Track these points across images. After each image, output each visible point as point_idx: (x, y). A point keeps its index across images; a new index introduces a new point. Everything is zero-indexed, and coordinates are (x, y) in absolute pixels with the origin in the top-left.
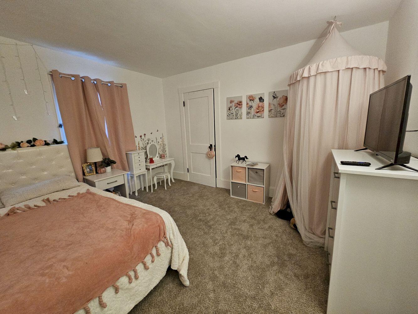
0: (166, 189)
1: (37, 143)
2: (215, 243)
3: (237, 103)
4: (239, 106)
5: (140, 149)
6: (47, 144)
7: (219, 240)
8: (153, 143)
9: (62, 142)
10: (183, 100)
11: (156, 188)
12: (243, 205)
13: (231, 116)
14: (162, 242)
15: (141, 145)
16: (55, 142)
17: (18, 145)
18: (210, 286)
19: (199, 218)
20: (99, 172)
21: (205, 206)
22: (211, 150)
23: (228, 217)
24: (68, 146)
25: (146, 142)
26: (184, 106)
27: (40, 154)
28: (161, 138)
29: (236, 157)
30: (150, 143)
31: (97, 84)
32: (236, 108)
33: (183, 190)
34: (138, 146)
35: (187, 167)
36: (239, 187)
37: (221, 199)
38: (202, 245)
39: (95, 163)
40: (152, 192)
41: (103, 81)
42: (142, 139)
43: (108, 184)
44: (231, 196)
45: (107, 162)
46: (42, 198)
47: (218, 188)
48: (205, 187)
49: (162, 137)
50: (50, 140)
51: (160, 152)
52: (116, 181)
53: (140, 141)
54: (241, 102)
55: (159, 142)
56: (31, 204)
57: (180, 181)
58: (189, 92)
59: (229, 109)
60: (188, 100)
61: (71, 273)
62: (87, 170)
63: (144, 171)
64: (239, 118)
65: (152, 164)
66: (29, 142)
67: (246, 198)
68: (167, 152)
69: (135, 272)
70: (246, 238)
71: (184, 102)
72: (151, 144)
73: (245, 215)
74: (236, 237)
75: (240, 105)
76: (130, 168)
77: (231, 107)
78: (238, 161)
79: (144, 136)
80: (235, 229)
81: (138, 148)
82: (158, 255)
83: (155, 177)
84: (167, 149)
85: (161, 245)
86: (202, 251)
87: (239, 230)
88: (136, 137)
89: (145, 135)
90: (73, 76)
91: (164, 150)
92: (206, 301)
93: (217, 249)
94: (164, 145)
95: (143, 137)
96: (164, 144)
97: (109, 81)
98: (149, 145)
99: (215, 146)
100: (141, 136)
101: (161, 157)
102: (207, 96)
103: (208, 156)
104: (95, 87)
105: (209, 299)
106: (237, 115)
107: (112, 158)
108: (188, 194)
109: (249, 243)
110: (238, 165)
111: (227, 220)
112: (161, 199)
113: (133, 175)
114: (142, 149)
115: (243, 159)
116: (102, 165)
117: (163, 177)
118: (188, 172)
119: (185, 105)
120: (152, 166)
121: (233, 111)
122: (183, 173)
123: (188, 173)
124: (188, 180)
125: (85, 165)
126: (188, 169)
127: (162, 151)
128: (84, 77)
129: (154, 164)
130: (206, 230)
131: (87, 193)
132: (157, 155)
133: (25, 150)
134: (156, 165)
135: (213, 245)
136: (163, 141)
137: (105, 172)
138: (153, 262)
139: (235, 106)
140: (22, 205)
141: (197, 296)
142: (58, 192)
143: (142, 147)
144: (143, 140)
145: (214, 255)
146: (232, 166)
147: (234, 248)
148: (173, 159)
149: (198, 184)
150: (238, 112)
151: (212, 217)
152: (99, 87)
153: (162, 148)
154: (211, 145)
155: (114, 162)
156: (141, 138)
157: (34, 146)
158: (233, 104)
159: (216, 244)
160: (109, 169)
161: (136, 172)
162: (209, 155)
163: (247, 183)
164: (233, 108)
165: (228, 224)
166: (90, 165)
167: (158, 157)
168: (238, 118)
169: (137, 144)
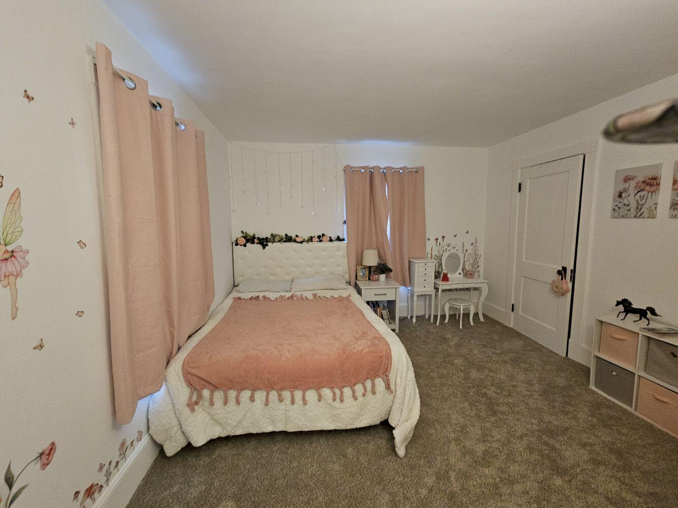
0: (461, 327)
1: (324, 239)
2: (484, 439)
3: (643, 182)
4: (647, 188)
5: (433, 258)
6: (331, 240)
7: (495, 439)
8: (455, 251)
9: (343, 240)
10: (519, 182)
11: (446, 321)
12: (611, 418)
13: (623, 211)
14: (380, 379)
15: (435, 252)
16: (339, 239)
17: (311, 239)
18: (430, 481)
19: (483, 391)
20: (371, 279)
21: (511, 377)
22: (562, 279)
23: (547, 418)
24: (347, 243)
25: (444, 248)
26: (520, 190)
27: (324, 250)
28: (472, 244)
29: (618, 303)
30: (449, 251)
31: (387, 174)
32: (642, 193)
33: (490, 339)
34: (430, 253)
35: (512, 302)
36: (614, 373)
37: (561, 381)
38: (460, 429)
39: (370, 267)
40: (438, 324)
41: (394, 168)
42: (438, 244)
43: (375, 295)
44: (592, 387)
45: (383, 269)
46: (312, 292)
47: (569, 359)
48: (539, 348)
49: (474, 241)
50: (334, 237)
51: (467, 267)
52: (386, 294)
53: (434, 246)
54: (656, 179)
55: (467, 251)
56: (305, 294)
57: (495, 323)
58: (531, 166)
59: (620, 196)
60: (528, 180)
61: (289, 357)
62: (360, 274)
63: (430, 290)
64: (645, 215)
65: (446, 283)
66: (319, 237)
67: (632, 407)
68: (481, 269)
69: (342, 393)
70: (559, 471)
71: (520, 185)
72: (451, 252)
73: (597, 437)
74: (535, 456)
75: (651, 185)
76: (411, 283)
77: (625, 190)
78: (622, 316)
79: (442, 239)
80: (546, 444)
81: (429, 255)
82: (374, 393)
83: (447, 303)
84: (481, 263)
85: (380, 383)
86: (453, 435)
87: (553, 449)
88: (429, 240)
89: (443, 237)
90: (363, 168)
91: (475, 264)
92: (411, 491)
93: (480, 448)
94: (476, 257)
95: (440, 240)
96: (476, 255)
97: (401, 166)
98: (448, 253)
99: (574, 271)
100: (437, 239)
101: (465, 275)
102: (567, 171)
103: (553, 289)
104: (383, 177)
105: (417, 492)
106: (641, 208)
107: (390, 265)
108: (494, 348)
109: (559, 482)
110: (621, 324)
111: (541, 420)
112: (444, 338)
113: (414, 292)
114: (436, 258)
115: (642, 313)
116: (376, 271)
117: (459, 307)
118: (513, 310)
119: (522, 189)
120: (443, 285)
121: (631, 199)
122: (503, 310)
123: (512, 314)
124: (511, 326)
125: (359, 268)
126: (513, 305)
127: (470, 265)
128: (374, 167)
129: (449, 283)
130: (483, 414)
131: (346, 298)
132: (460, 270)
133: (315, 244)
134: (451, 285)
135: (479, 440)
136: (475, 250)
137: (378, 280)
138: (364, 395)
139: (636, 187)
140: (299, 294)
141: (404, 477)
142: (327, 291)
143: (436, 256)
144: (440, 244)
145: (465, 452)
146: (602, 322)
147: (514, 469)
148: (486, 282)
149: (528, 338)
150: (644, 201)
151: (511, 401)
152: (388, 176)
153: (472, 261)
154: (564, 269)
155: (390, 270)
156: (437, 242)
157: (321, 241)
158: (633, 183)
159: (484, 441)
160: (382, 277)
161: (418, 289)
162: (555, 288)
163: (639, 372)
164: (632, 192)
165: (535, 427)
166: (364, 268)
167: (460, 274)
168: (643, 215)
169: (428, 250)
